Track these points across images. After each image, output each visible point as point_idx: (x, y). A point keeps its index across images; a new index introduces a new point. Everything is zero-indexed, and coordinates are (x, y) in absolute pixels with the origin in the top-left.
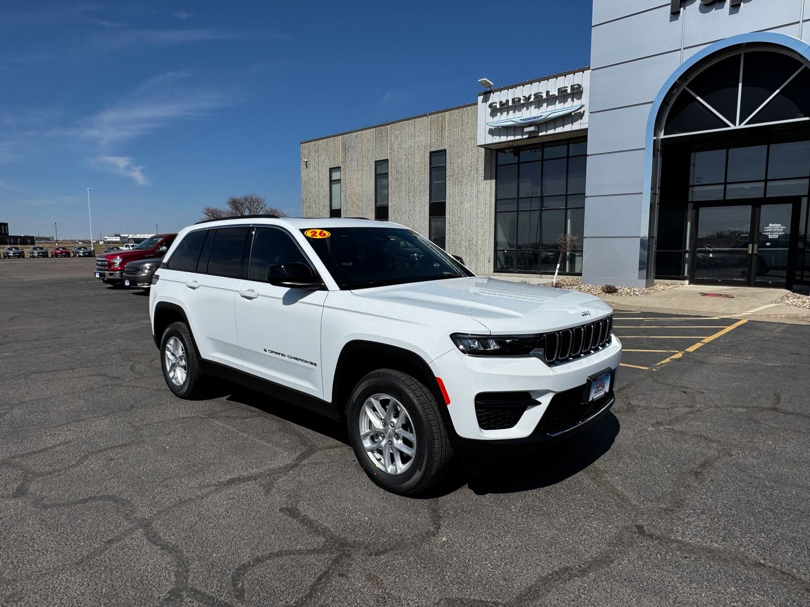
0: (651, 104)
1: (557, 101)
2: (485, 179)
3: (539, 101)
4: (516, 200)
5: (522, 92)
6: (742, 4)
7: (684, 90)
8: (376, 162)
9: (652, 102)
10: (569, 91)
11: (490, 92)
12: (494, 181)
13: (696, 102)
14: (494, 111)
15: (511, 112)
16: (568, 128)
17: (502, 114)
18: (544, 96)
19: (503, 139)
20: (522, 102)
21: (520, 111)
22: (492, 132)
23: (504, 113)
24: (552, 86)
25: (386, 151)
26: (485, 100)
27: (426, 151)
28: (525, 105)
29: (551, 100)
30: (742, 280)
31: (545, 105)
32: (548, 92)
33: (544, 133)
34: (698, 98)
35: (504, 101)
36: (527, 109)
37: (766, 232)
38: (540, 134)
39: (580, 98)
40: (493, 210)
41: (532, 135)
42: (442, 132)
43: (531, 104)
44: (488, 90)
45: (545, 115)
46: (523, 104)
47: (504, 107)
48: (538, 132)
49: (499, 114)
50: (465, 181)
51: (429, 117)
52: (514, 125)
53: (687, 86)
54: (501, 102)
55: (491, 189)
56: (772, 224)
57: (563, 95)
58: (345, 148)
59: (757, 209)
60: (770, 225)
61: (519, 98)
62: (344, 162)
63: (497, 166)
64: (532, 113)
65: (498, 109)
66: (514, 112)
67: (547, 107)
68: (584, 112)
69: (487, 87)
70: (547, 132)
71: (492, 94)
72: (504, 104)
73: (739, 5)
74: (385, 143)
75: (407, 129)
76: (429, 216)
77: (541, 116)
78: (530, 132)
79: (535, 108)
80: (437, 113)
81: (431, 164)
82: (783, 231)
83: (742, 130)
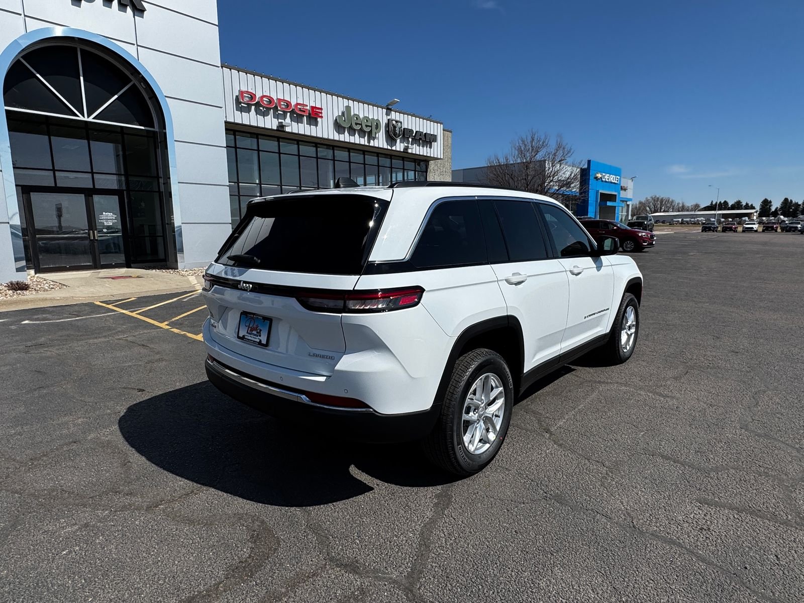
13: (35, 79)
30: (89, 264)
34: (38, 76)
37: (101, 219)
53: (23, 58)
56: (105, 212)
59: (90, 198)
82: (115, 220)
83: (90, 122)
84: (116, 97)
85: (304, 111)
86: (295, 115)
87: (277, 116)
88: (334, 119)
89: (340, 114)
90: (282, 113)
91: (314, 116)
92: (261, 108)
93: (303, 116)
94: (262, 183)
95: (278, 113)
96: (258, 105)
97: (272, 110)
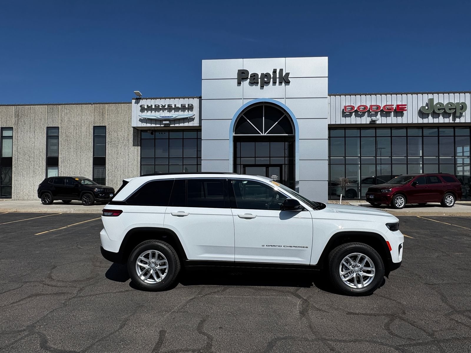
0: (231, 120)
1: (180, 110)
2: (134, 145)
3: (170, 108)
4: (154, 159)
5: (161, 102)
6: (265, 86)
7: (242, 116)
8: (47, 128)
9: (232, 119)
10: (187, 106)
11: (140, 99)
12: (139, 147)
13: (247, 122)
14: (143, 109)
15: (153, 112)
16: (186, 124)
17: (147, 112)
18: (173, 107)
19: (149, 125)
20: (160, 107)
21: (159, 112)
22: (141, 120)
23: (149, 112)
24: (178, 102)
25: (57, 121)
26: (137, 103)
27: (91, 125)
28: (161, 109)
29: (177, 109)
31: (173, 111)
32: (175, 105)
33: (173, 125)
34: (248, 120)
35: (150, 105)
36: (163, 112)
38: (171, 126)
39: (192, 111)
40: (139, 164)
41: (166, 126)
42: (103, 115)
43: (165, 109)
44: (138, 97)
45: (174, 116)
46: (161, 108)
47: (149, 108)
48: (170, 124)
49: (146, 111)
50: (120, 146)
51: (93, 105)
52: (156, 119)
53: (243, 114)
54: (147, 105)
55: (138, 151)
56: (274, 175)
57: (183, 108)
58: (18, 115)
59: (268, 169)
60: (273, 175)
61: (159, 105)
62: (17, 124)
63: (141, 139)
64: (166, 114)
65: (146, 109)
66: (155, 112)
67: (175, 112)
68: (194, 118)
69: (138, 96)
70: (174, 125)
71: (141, 100)
72: (149, 107)
73: (264, 86)
74: (57, 116)
75: (76, 110)
76: (93, 165)
77: (172, 117)
78: (165, 124)
79: (167, 112)
80: (100, 104)
81: (94, 134)
82: (277, 178)
83: (265, 136)
84: (277, 123)
85: (391, 109)
86: (384, 113)
87: (370, 116)
88: (419, 109)
89: (424, 105)
90: (374, 113)
91: (400, 111)
92: (359, 113)
93: (391, 112)
94: (361, 156)
95: (371, 114)
96: (356, 111)
97: (367, 113)
